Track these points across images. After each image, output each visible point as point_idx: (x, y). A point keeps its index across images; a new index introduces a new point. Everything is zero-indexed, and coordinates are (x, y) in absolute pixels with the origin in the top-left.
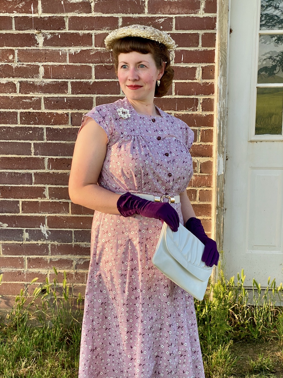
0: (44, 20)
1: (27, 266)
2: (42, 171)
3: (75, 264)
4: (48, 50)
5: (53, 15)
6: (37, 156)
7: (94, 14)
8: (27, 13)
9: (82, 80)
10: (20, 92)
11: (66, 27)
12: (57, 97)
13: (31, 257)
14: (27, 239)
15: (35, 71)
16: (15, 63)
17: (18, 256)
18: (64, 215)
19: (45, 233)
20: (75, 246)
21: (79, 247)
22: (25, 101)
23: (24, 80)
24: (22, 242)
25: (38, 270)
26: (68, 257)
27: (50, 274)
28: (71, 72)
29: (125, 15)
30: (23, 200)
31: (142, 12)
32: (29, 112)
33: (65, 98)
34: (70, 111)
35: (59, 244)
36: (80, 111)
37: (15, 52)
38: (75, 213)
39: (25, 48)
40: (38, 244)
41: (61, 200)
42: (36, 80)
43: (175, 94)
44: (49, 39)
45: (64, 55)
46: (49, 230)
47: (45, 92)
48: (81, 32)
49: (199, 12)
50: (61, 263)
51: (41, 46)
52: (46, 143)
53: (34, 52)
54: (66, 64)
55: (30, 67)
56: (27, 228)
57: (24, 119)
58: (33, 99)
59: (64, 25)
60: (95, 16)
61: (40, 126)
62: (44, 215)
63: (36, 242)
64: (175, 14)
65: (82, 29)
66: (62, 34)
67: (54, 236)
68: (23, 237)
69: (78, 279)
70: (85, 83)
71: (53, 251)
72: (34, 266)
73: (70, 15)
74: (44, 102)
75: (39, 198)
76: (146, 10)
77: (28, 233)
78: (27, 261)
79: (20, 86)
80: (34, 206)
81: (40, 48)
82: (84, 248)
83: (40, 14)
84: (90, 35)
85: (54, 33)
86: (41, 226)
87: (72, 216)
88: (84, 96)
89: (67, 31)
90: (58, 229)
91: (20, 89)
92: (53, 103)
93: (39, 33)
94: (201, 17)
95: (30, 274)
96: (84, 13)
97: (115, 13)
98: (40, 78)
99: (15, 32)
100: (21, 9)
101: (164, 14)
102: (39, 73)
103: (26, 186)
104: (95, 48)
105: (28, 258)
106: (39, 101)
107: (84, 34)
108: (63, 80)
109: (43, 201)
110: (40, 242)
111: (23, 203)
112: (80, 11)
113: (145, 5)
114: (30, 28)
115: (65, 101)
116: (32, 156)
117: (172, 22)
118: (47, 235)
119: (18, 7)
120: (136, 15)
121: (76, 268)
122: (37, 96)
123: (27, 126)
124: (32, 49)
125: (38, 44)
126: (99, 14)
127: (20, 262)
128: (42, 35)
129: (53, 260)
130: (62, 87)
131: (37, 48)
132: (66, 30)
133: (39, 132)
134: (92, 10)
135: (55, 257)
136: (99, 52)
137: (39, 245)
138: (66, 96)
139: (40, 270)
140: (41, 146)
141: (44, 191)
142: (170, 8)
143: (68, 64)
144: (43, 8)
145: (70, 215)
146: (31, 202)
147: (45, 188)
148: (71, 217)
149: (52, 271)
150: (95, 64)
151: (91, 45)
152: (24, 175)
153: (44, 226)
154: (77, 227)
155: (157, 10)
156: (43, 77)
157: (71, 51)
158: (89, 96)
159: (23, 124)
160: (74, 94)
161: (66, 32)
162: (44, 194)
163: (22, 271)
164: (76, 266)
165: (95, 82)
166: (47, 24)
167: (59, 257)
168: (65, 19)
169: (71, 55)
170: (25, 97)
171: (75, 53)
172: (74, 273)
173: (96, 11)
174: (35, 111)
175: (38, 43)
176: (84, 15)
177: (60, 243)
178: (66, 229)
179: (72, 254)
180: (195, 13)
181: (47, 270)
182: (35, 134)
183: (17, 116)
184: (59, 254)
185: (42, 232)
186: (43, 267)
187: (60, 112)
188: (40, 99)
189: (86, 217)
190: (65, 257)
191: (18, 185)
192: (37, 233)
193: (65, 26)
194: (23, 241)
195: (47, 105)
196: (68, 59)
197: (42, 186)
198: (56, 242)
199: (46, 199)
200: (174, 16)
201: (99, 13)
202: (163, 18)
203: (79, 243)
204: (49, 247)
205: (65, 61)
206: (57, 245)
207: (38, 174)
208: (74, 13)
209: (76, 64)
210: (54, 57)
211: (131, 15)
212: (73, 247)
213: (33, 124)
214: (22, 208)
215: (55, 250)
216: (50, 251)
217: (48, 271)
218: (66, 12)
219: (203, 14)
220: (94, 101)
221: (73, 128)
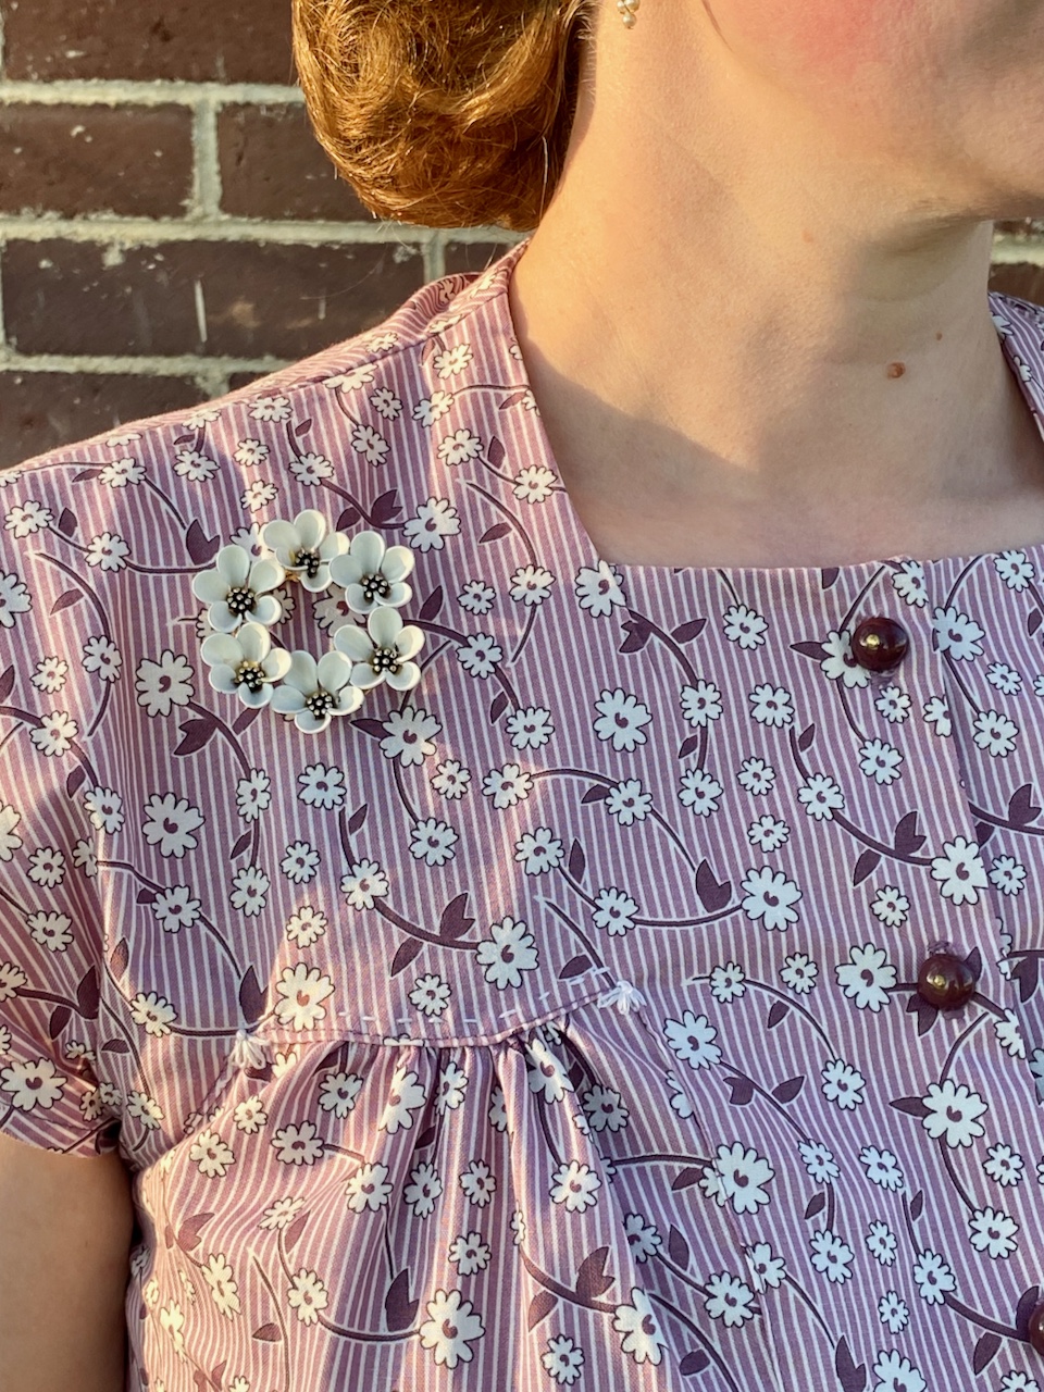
36: (81, 230)
88: (115, 92)
158: (152, 93)
160: (25, 77)
220: (206, 138)
221: (25, 374)
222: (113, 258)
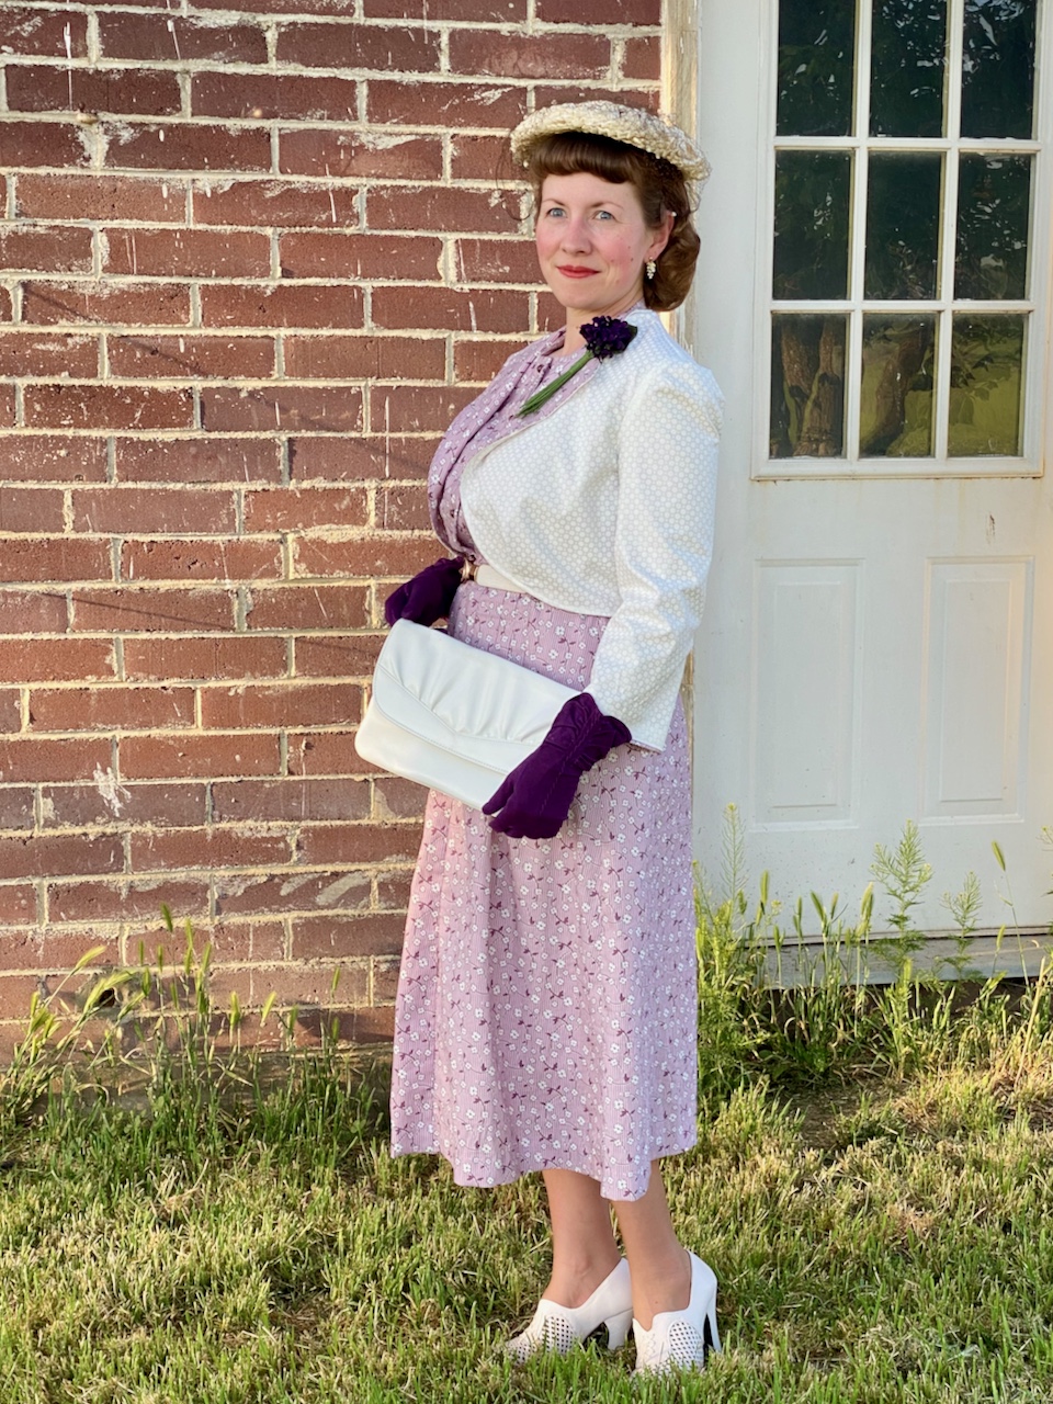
0: (108, 82)
1: (47, 913)
2: (97, 585)
3: (216, 896)
4: (122, 179)
5: (138, 66)
6: (83, 536)
7: (274, 67)
8: (51, 54)
9: (237, 282)
10: (23, 318)
11: (184, 106)
12: (152, 337)
13: (60, 881)
14: (46, 820)
15: (78, 247)
16: (9, 220)
17: (14, 882)
18: (180, 732)
19: (111, 795)
20: (214, 837)
21: (230, 838)
22: (41, 347)
23: (38, 277)
24: (28, 833)
25: (87, 927)
26: (192, 874)
27: (129, 937)
28: (202, 251)
29: (377, 75)
30: (35, 686)
31: (430, 64)
32: (58, 387)
33: (181, 340)
34: (198, 384)
35: (160, 833)
36: (231, 383)
37: (9, 182)
38: (215, 725)
39: (42, 171)
40: (85, 834)
41: (165, 683)
42: (81, 279)
43: (540, 330)
44: (125, 144)
45: (178, 198)
46: (125, 786)
47: (112, 320)
48: (233, 125)
49: (609, 74)
50: (168, 897)
51: (98, 167)
52: (117, 490)
53: (71, 184)
54: (184, 227)
55: (60, 234)
56: (46, 784)
57: (38, 407)
58: (69, 341)
59: (178, 100)
60: (279, 73)
61: (95, 433)
62: (109, 735)
63: (78, 830)
64: (533, 77)
65: (236, 115)
66: (170, 129)
67: (144, 805)
68: (34, 813)
69: (227, 947)
70: (246, 291)
71: (140, 856)
72: (72, 913)
73: (198, 65)
74: (109, 350)
75: (89, 677)
76: (445, 62)
77: (49, 801)
78: (46, 896)
79: (25, 298)
80: (73, 709)
81: (93, 174)
82: (248, 840)
83: (94, 59)
84: (262, 136)
85: (142, 124)
86: (98, 774)
87: (205, 733)
88: (245, 332)
89: (185, 117)
90: (157, 782)
91: (24, 307)
92: (138, 355)
93: (90, 123)
94: (614, 90)
95: (58, 941)
96: (243, 61)
97: (344, 66)
98: (96, 271)
99: (7, 115)
100: (29, 40)
101: (499, 75)
102: (91, 255)
103: (45, 636)
104: (283, 178)
105: (51, 886)
106: (90, 350)
107: (245, 131)
108: (175, 280)
109: (103, 686)
110: (93, 830)
111: (36, 697)
112: (229, 54)
113: (439, 45)
114: (62, 104)
115: (182, 350)
116: (65, 536)
117: (524, 103)
118: (117, 804)
119: (17, 33)
120: (412, 77)
121: (219, 911)
122: (83, 332)
123: (50, 432)
124: (66, 176)
125: (87, 159)
126: (293, 69)
127: (23, 902)
128: (102, 129)
129: (139, 889)
130: (170, 304)
131: (86, 173)
132: (182, 117)
133: (90, 454)
134: (270, 55)
135: (148, 877)
136: (293, 190)
137: (92, 838)
138: (184, 333)
139: (94, 926)
140: (98, 503)
141: (107, 652)
142: (519, 58)
143: (192, 227)
144: (104, 41)
145: (198, 730)
146: (63, 692)
147: (110, 641)
148: (202, 737)
149: (135, 926)
150: (279, 230)
151: (268, 166)
152: (36, 598)
153: (106, 773)
154: (221, 770)
155: (480, 64)
156: (105, 269)
157: (199, 184)
158: (259, 332)
159: (34, 425)
160: (210, 326)
161: (183, 121)
162: (107, 662)
163: (31, 933)
164: (217, 903)
165: (280, 286)
166: (118, 95)
167: (160, 876)
168: (179, 78)
169: (200, 198)
170: (42, 334)
171: (214, 191)
172: (212, 929)
173: (282, 55)
174: (76, 382)
175: (86, 154)
176: (244, 69)
177: (163, 829)
178: (185, 781)
179: (206, 863)
180: (595, 78)
181: (118, 925)
182: (77, 459)
183: (13, 398)
184: (159, 866)
185: (101, 793)
186: (105, 915)
187: (164, 384)
188: (96, 341)
189: (252, 736)
190: (180, 875)
191: (16, 637)
192: (82, 797)
193: (179, 103)
194: (32, 827)
195: (120, 362)
196: (190, 209)
197: (103, 635)
198: (149, 824)
199: (116, 678)
200: (530, 84)
201: (293, 65)
202: (496, 87)
203: (229, 825)
204: (127, 844)
205: (181, 217)
206: (154, 835)
207: (86, 595)
208: (211, 61)
209: (219, 227)
210: (142, 201)
211: (396, 76)
212: (209, 838)
213: (70, 426)
214: (31, 715)
215: (147, 854)
216: (129, 858)
217: (121, 927)
218: (183, 58)
219: (619, 81)
220: (280, 349)
221: (209, 439)
222: (243, 395)
